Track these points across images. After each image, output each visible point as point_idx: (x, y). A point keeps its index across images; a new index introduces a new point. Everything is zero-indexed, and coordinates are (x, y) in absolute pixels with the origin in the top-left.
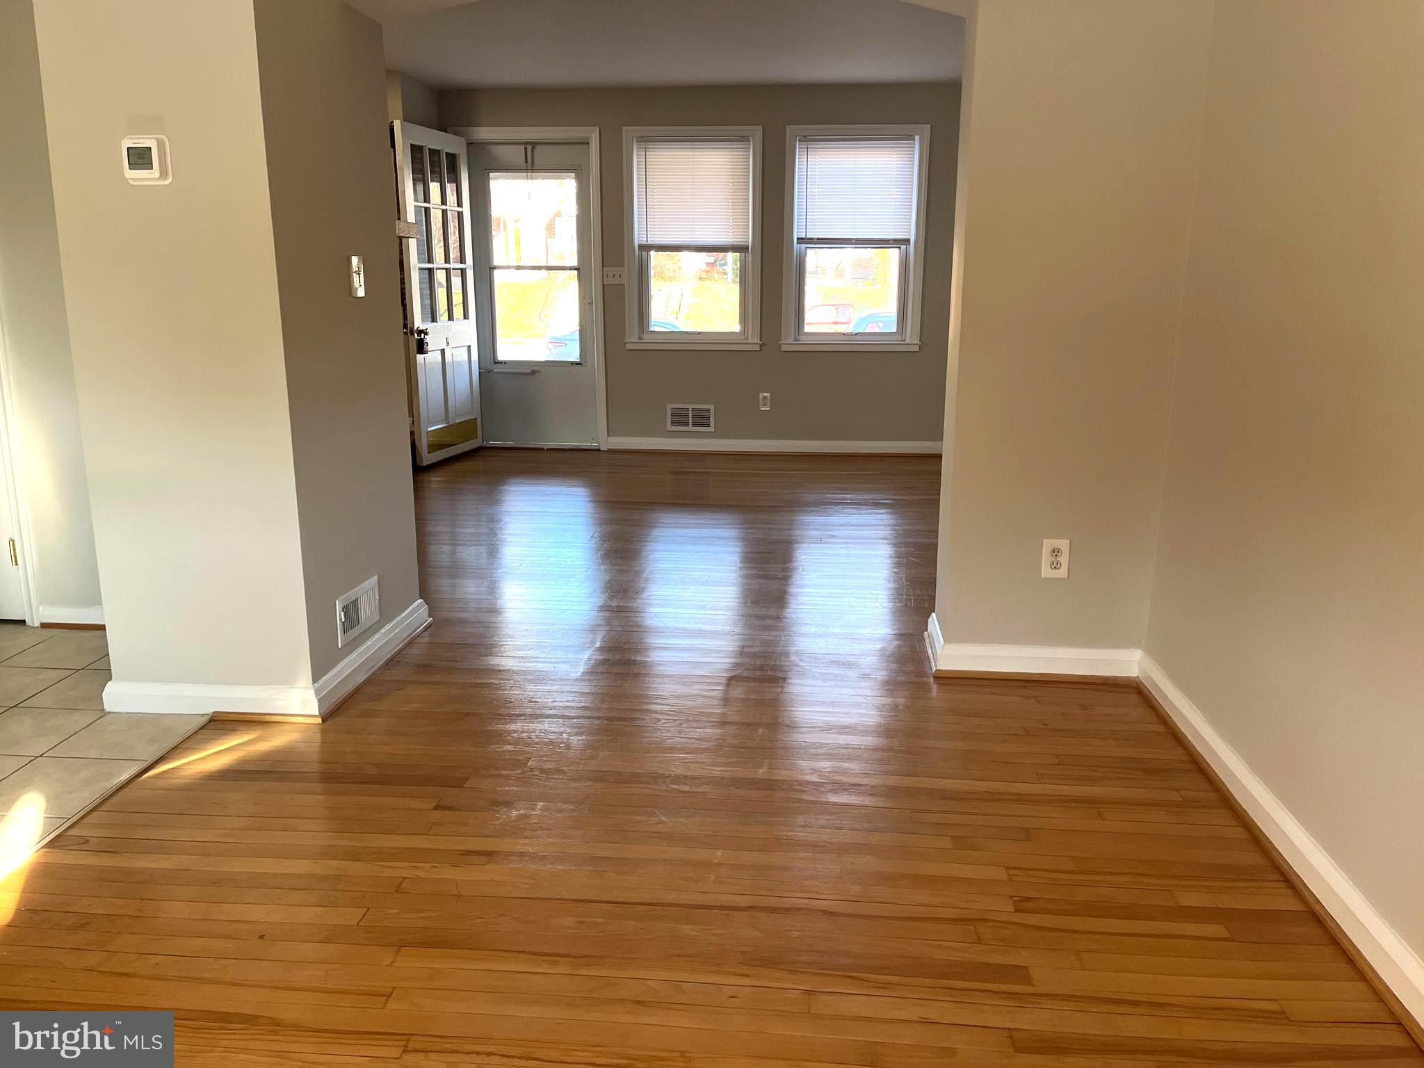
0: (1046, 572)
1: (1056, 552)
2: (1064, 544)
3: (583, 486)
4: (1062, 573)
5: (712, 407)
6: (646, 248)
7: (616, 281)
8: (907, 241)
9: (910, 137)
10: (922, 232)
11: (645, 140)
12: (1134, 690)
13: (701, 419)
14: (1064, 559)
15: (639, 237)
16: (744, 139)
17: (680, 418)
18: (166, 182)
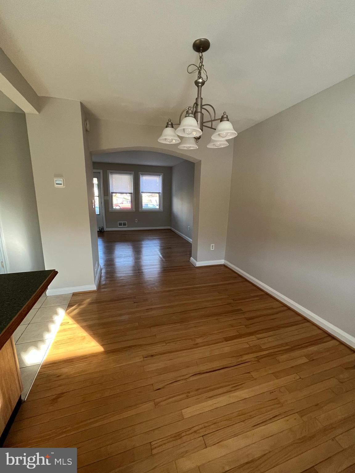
0: (211, 249)
1: (213, 246)
2: (214, 245)
3: (100, 239)
4: (213, 249)
5: (126, 222)
6: (112, 193)
7: (107, 199)
8: (160, 193)
9: (160, 175)
10: (163, 192)
11: (112, 173)
12: (224, 266)
13: (125, 224)
14: (214, 247)
15: (111, 191)
16: (130, 174)
17: (120, 224)
18: (64, 187)
